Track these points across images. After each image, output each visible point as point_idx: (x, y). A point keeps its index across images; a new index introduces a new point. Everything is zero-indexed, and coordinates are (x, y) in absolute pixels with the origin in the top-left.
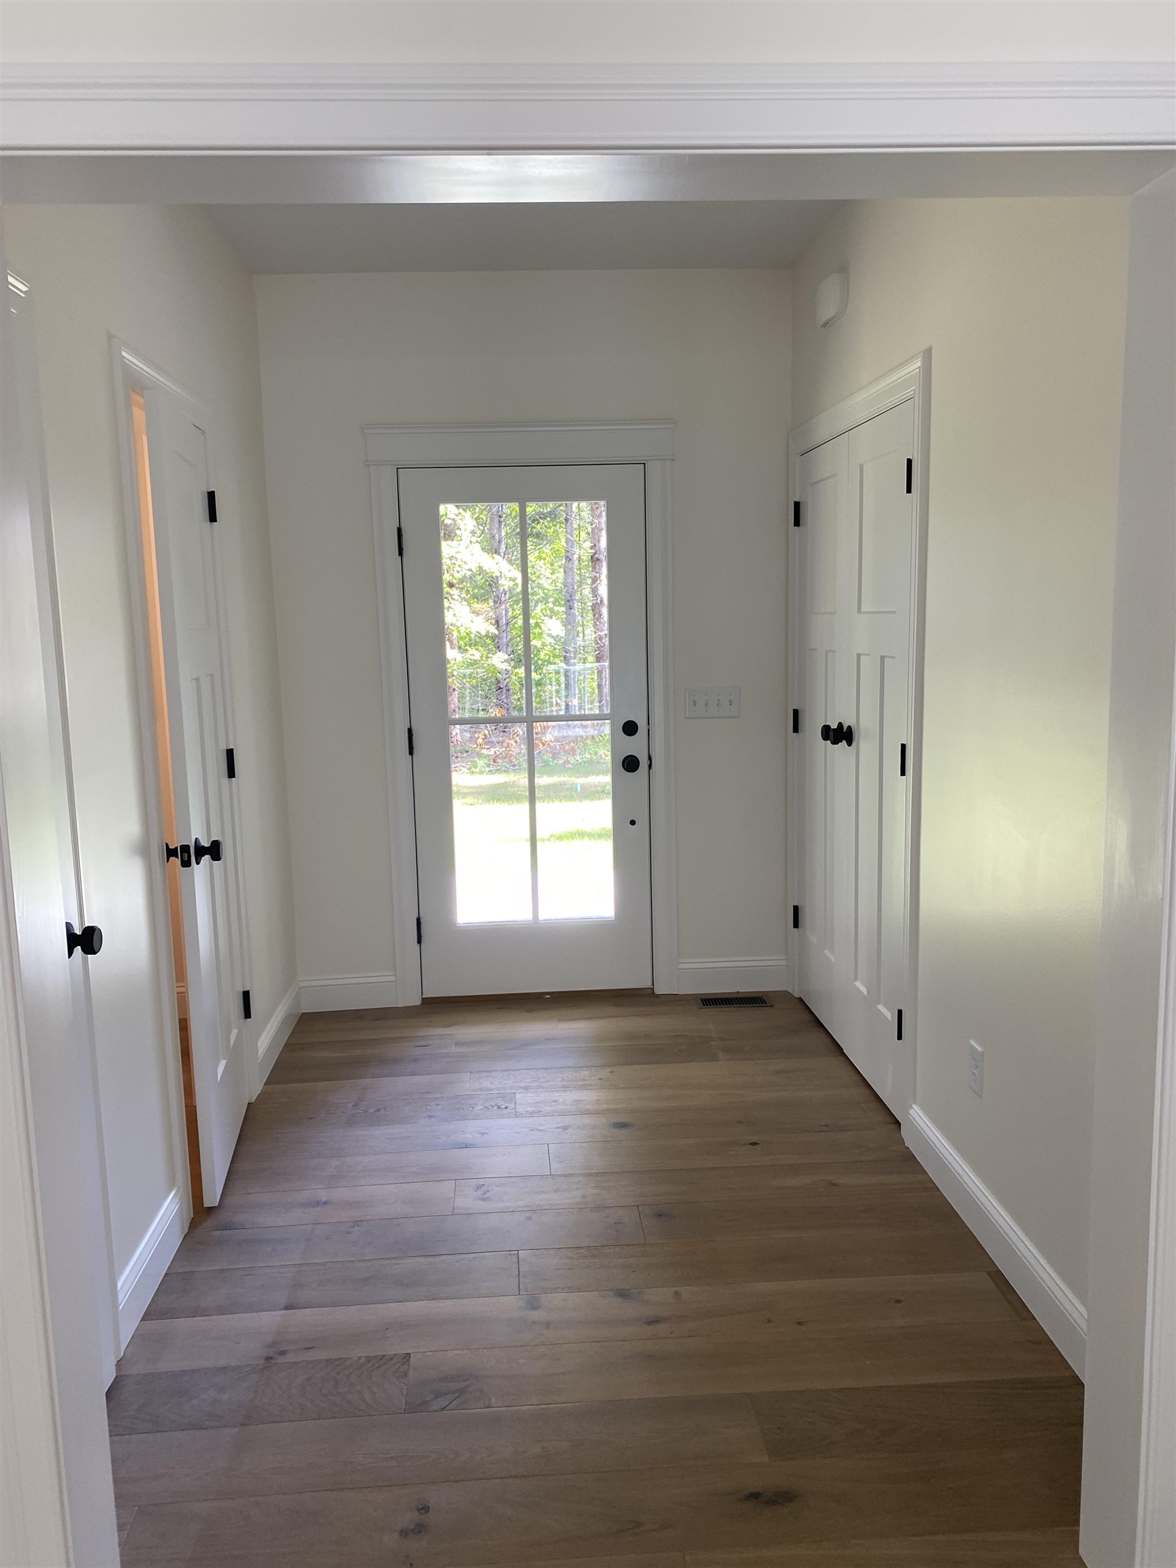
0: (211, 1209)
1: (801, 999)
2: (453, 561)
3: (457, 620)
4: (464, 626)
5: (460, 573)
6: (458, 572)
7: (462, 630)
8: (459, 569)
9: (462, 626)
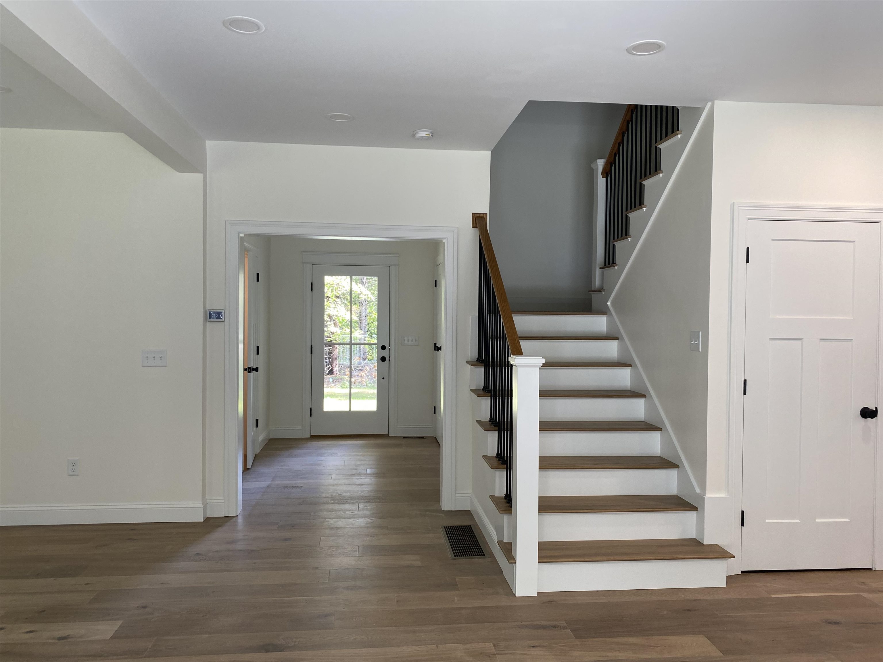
0: (248, 469)
1: (435, 437)
2: (338, 286)
3: (338, 314)
4: (342, 316)
5: (341, 291)
6: (340, 291)
7: (341, 318)
8: (340, 289)
9: (341, 316)
